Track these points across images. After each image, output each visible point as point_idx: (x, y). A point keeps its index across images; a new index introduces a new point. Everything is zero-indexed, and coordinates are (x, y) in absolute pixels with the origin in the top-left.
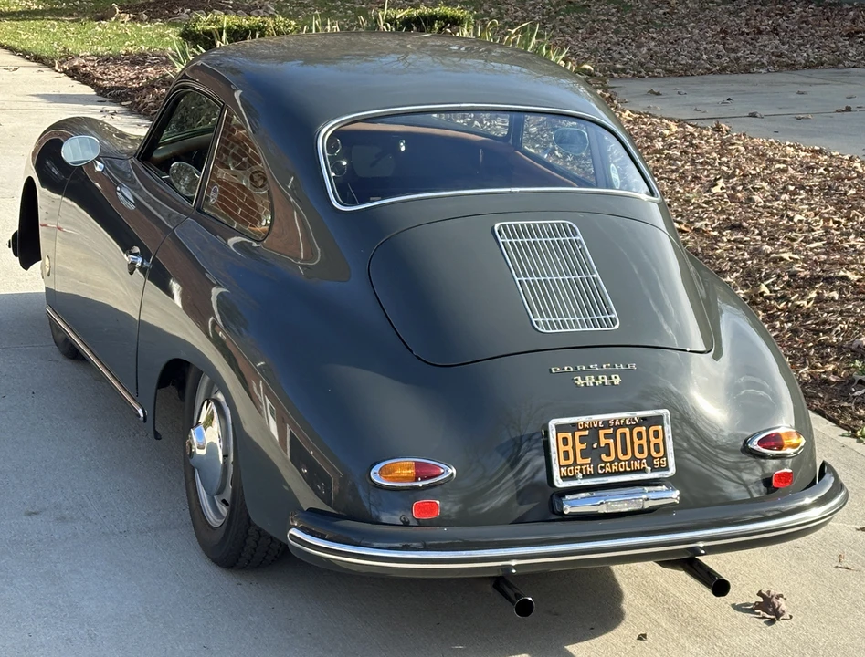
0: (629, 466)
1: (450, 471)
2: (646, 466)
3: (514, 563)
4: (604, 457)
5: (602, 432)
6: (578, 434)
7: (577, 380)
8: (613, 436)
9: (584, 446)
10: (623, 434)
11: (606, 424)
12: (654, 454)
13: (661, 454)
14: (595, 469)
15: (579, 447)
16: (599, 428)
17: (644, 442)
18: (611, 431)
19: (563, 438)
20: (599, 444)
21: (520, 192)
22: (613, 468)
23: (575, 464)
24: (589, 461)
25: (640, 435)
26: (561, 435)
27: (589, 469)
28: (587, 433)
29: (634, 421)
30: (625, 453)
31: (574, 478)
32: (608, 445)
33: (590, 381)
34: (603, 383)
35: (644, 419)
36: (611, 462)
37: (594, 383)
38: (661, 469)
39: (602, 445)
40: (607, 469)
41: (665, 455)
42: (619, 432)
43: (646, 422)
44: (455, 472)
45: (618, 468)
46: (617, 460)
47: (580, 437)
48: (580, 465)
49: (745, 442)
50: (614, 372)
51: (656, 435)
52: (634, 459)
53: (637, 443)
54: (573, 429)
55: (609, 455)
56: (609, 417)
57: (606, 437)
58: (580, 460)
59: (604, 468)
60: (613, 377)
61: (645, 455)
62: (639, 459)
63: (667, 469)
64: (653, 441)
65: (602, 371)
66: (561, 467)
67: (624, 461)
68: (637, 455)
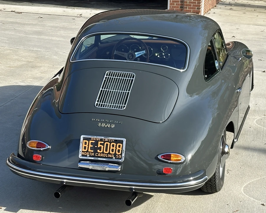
0: (107, 156)
1: (49, 147)
2: (113, 156)
4: (98, 151)
5: (99, 142)
7: (99, 124)
8: (103, 144)
9: (92, 146)
10: (107, 145)
11: (101, 140)
12: (117, 153)
13: (120, 153)
14: (95, 154)
15: (90, 146)
16: (98, 141)
17: (114, 148)
18: (103, 142)
19: (85, 142)
20: (97, 146)
22: (101, 155)
23: (87, 151)
24: (93, 151)
25: (113, 146)
27: (92, 154)
28: (94, 142)
29: (112, 141)
30: (106, 151)
31: (86, 156)
32: (101, 147)
33: (103, 125)
34: (108, 126)
35: (116, 140)
36: (101, 153)
37: (104, 126)
38: (118, 159)
39: (99, 147)
40: (99, 155)
42: (106, 143)
43: (116, 142)
44: (50, 147)
45: (103, 155)
46: (103, 153)
47: (91, 142)
48: (89, 152)
49: (158, 155)
50: (113, 123)
51: (119, 146)
52: (109, 153)
53: (112, 148)
54: (89, 139)
55: (100, 150)
56: (103, 138)
57: (101, 144)
58: (89, 150)
59: (97, 155)
60: (112, 125)
61: (114, 153)
62: (111, 154)
63: (121, 159)
64: (118, 148)
65: (109, 123)
66: (82, 151)
67: (106, 154)
68: (111, 152)
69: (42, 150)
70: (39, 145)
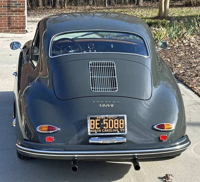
0: (112, 131)
1: (58, 129)
2: (118, 131)
3: (76, 156)
4: (104, 127)
5: (104, 120)
6: (96, 120)
7: (100, 105)
8: (108, 122)
9: (98, 124)
10: (111, 121)
11: (106, 118)
12: (120, 127)
13: (123, 127)
14: (101, 131)
15: (97, 124)
17: (118, 124)
18: (107, 120)
19: (92, 121)
21: (102, 53)
22: (107, 131)
23: (95, 129)
24: (99, 128)
25: (116, 122)
26: (91, 120)
27: (99, 131)
28: (99, 120)
29: (115, 117)
30: (111, 126)
31: (94, 133)
32: (106, 124)
33: (104, 105)
34: (108, 106)
35: (118, 117)
36: (106, 129)
37: (105, 106)
38: (122, 132)
39: (104, 124)
40: (105, 131)
41: (124, 128)
42: (110, 120)
43: (119, 118)
44: (60, 129)
45: (109, 131)
46: (108, 128)
47: (97, 121)
48: (97, 129)
49: (153, 126)
50: (112, 103)
51: (122, 122)
52: (114, 128)
53: (115, 124)
54: (95, 119)
55: (106, 127)
56: (107, 116)
57: (105, 121)
58: (97, 128)
59: (104, 131)
60: (111, 105)
61: (118, 128)
62: (115, 129)
63: (124, 132)
64: (121, 123)
65: (108, 103)
66: (90, 129)
67: (111, 129)
68: (115, 127)
69: (51, 132)
70: (49, 129)
